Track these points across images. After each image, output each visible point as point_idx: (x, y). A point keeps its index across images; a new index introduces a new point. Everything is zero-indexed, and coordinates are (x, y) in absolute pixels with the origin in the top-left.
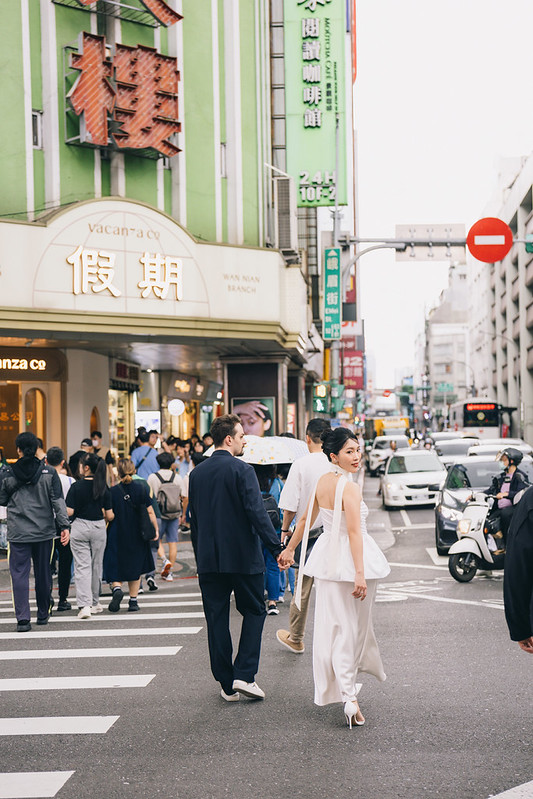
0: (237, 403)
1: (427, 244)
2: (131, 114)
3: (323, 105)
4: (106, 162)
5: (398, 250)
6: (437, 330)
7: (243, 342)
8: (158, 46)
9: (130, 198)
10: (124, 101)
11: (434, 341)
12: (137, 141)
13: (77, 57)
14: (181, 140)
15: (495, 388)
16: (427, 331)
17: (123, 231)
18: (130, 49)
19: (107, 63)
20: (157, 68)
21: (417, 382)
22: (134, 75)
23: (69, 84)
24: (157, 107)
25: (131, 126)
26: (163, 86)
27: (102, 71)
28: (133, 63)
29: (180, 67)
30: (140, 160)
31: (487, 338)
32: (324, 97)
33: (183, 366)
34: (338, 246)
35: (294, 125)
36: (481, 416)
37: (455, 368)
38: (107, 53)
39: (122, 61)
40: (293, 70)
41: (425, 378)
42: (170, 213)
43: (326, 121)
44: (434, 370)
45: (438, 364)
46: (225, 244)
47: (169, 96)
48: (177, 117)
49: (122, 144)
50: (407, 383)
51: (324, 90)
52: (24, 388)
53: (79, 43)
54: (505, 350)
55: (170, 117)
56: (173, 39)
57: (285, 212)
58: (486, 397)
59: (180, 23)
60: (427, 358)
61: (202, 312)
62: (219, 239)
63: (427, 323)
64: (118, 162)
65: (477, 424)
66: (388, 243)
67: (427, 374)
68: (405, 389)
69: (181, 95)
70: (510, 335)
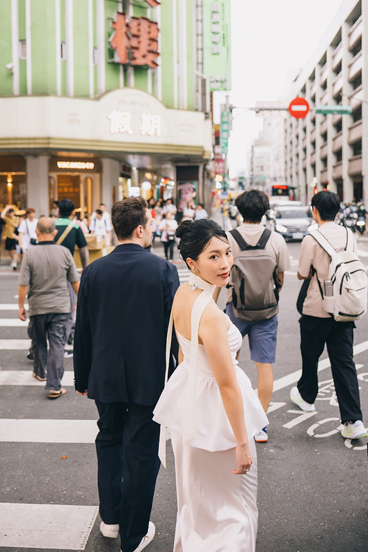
0: (180, 184)
1: (269, 110)
2: (137, 48)
3: (221, 44)
4: (125, 71)
5: (257, 112)
6: (257, 150)
7: (186, 155)
8: (149, 16)
9: (136, 87)
10: (134, 42)
11: (256, 155)
12: (140, 61)
13: (114, 23)
14: (159, 60)
15: (286, 178)
16: (252, 151)
17: (134, 103)
18: (137, 19)
19: (127, 25)
20: (149, 27)
21: (247, 175)
22: (139, 30)
23: (109, 35)
24: (150, 45)
25: (137, 54)
26: (152, 35)
27: (124, 29)
28: (139, 25)
29: (159, 26)
30: (140, 70)
31: (282, 154)
32: (222, 40)
33: (149, 167)
34: (228, 110)
35: (207, 53)
36: (280, 191)
37: (265, 168)
38: (127, 21)
39: (134, 24)
40: (208, 27)
41: (251, 173)
42: (154, 94)
43: (223, 51)
44: (255, 169)
45: (258, 167)
46: (178, 109)
47: (154, 40)
48: (157, 49)
49: (134, 63)
50: (241, 176)
51: (222, 36)
52: (83, 176)
53: (115, 17)
54: (291, 160)
55: (155, 50)
56: (155, 13)
57: (204, 94)
58: (281, 183)
59: (159, 7)
60: (252, 163)
61: (169, 141)
62: (176, 106)
63: (253, 147)
64: (131, 71)
65: (278, 194)
66: (252, 109)
67: (252, 170)
68: (241, 178)
69: (159, 39)
70: (294, 152)
